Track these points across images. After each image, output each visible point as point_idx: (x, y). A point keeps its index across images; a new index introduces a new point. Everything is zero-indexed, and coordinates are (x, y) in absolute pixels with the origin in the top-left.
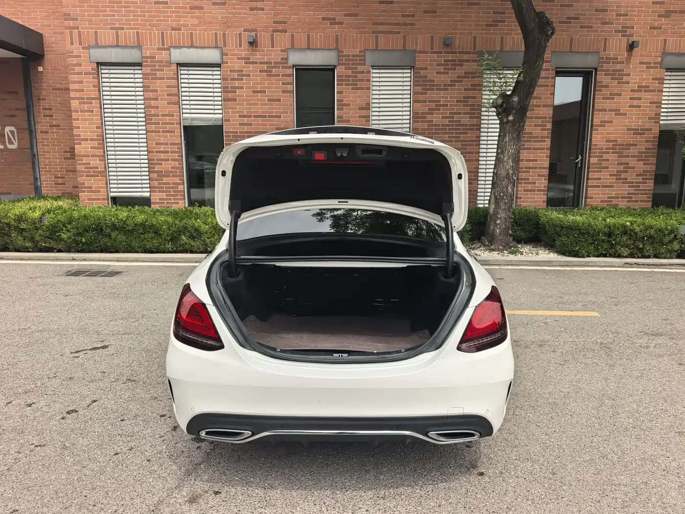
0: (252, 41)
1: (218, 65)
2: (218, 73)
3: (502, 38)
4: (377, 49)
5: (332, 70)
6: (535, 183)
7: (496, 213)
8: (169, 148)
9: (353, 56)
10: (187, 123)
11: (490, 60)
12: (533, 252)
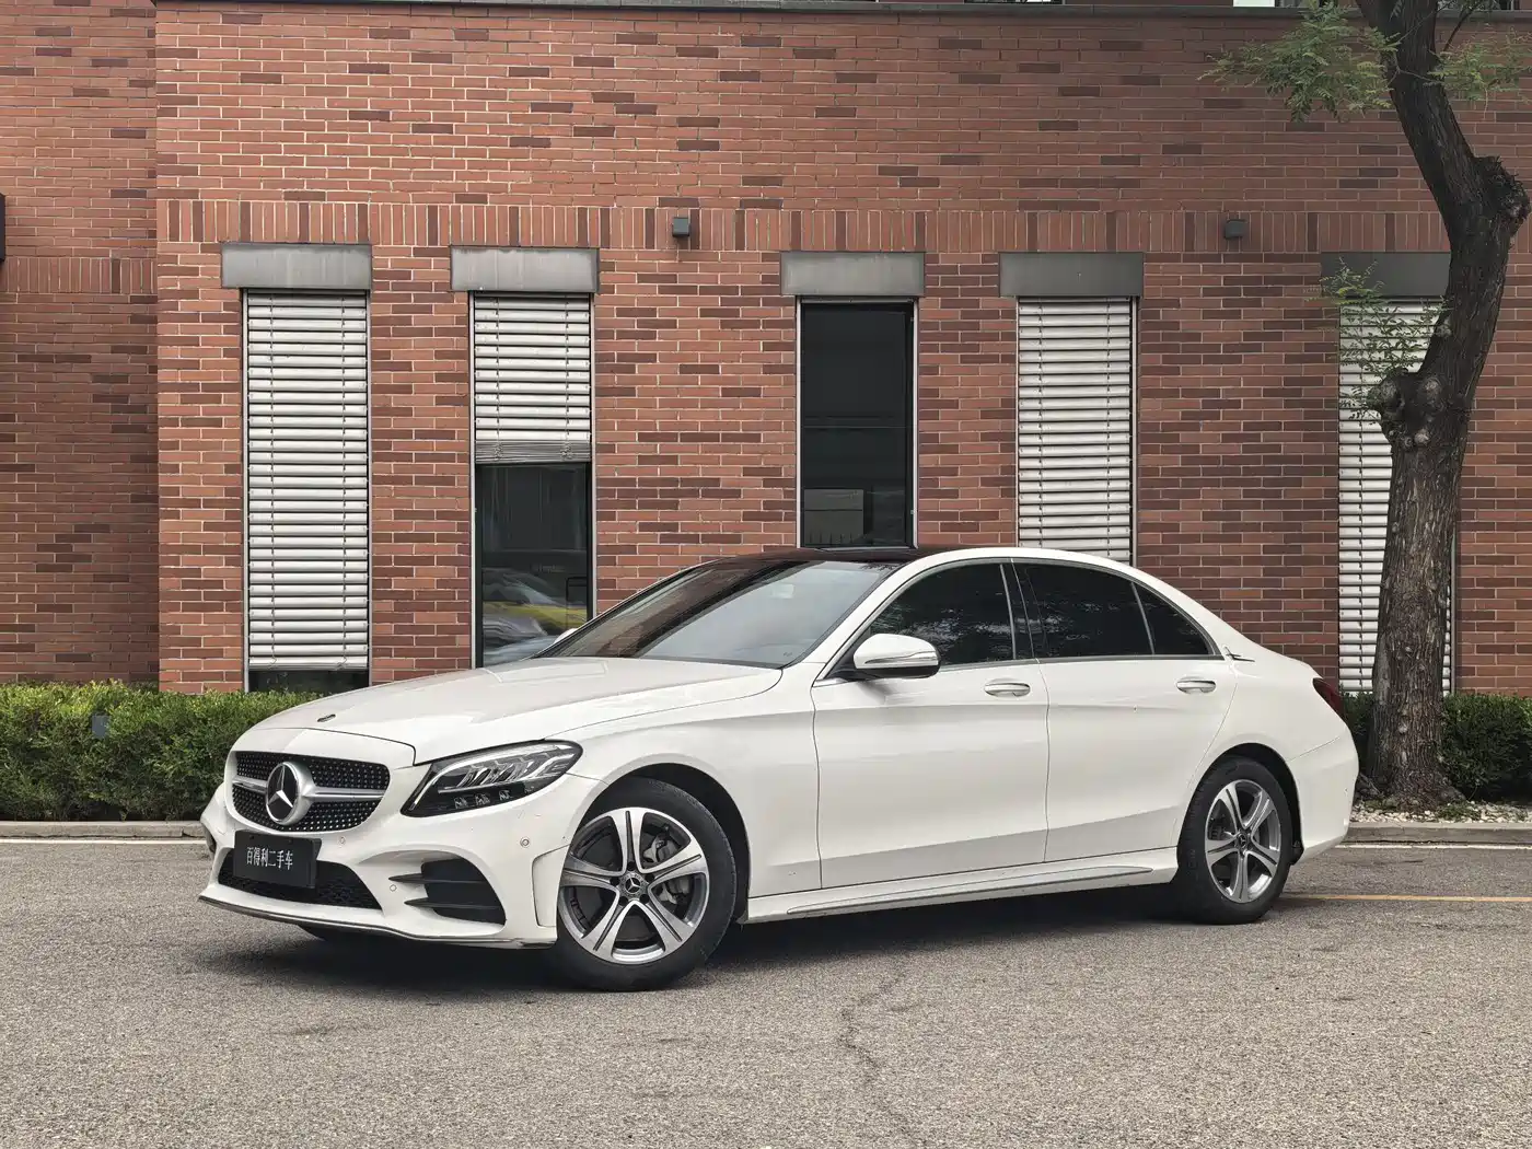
0: (686, 230)
1: (587, 297)
2: (583, 317)
3: (1390, 219)
4: (1032, 252)
5: (902, 308)
6: (1510, 627)
7: (1395, 704)
8: (435, 527)
9: (965, 270)
10: (488, 457)
11: (1355, 283)
12: (1510, 814)
